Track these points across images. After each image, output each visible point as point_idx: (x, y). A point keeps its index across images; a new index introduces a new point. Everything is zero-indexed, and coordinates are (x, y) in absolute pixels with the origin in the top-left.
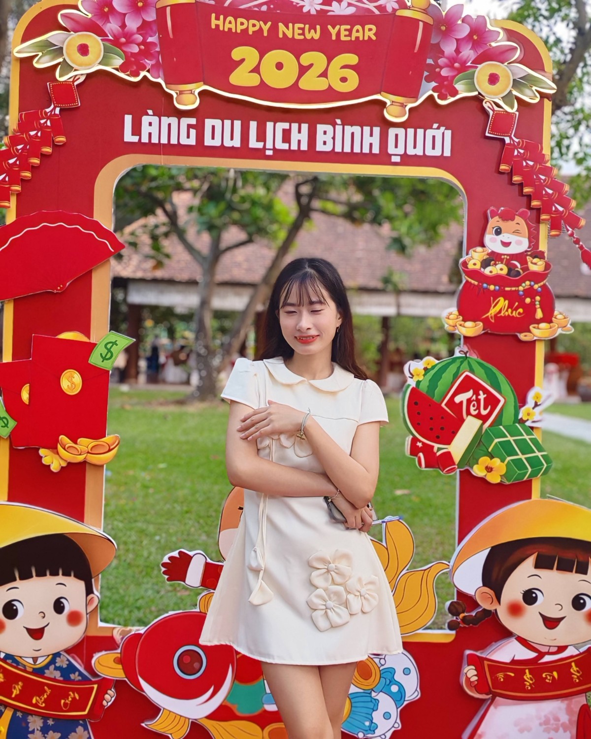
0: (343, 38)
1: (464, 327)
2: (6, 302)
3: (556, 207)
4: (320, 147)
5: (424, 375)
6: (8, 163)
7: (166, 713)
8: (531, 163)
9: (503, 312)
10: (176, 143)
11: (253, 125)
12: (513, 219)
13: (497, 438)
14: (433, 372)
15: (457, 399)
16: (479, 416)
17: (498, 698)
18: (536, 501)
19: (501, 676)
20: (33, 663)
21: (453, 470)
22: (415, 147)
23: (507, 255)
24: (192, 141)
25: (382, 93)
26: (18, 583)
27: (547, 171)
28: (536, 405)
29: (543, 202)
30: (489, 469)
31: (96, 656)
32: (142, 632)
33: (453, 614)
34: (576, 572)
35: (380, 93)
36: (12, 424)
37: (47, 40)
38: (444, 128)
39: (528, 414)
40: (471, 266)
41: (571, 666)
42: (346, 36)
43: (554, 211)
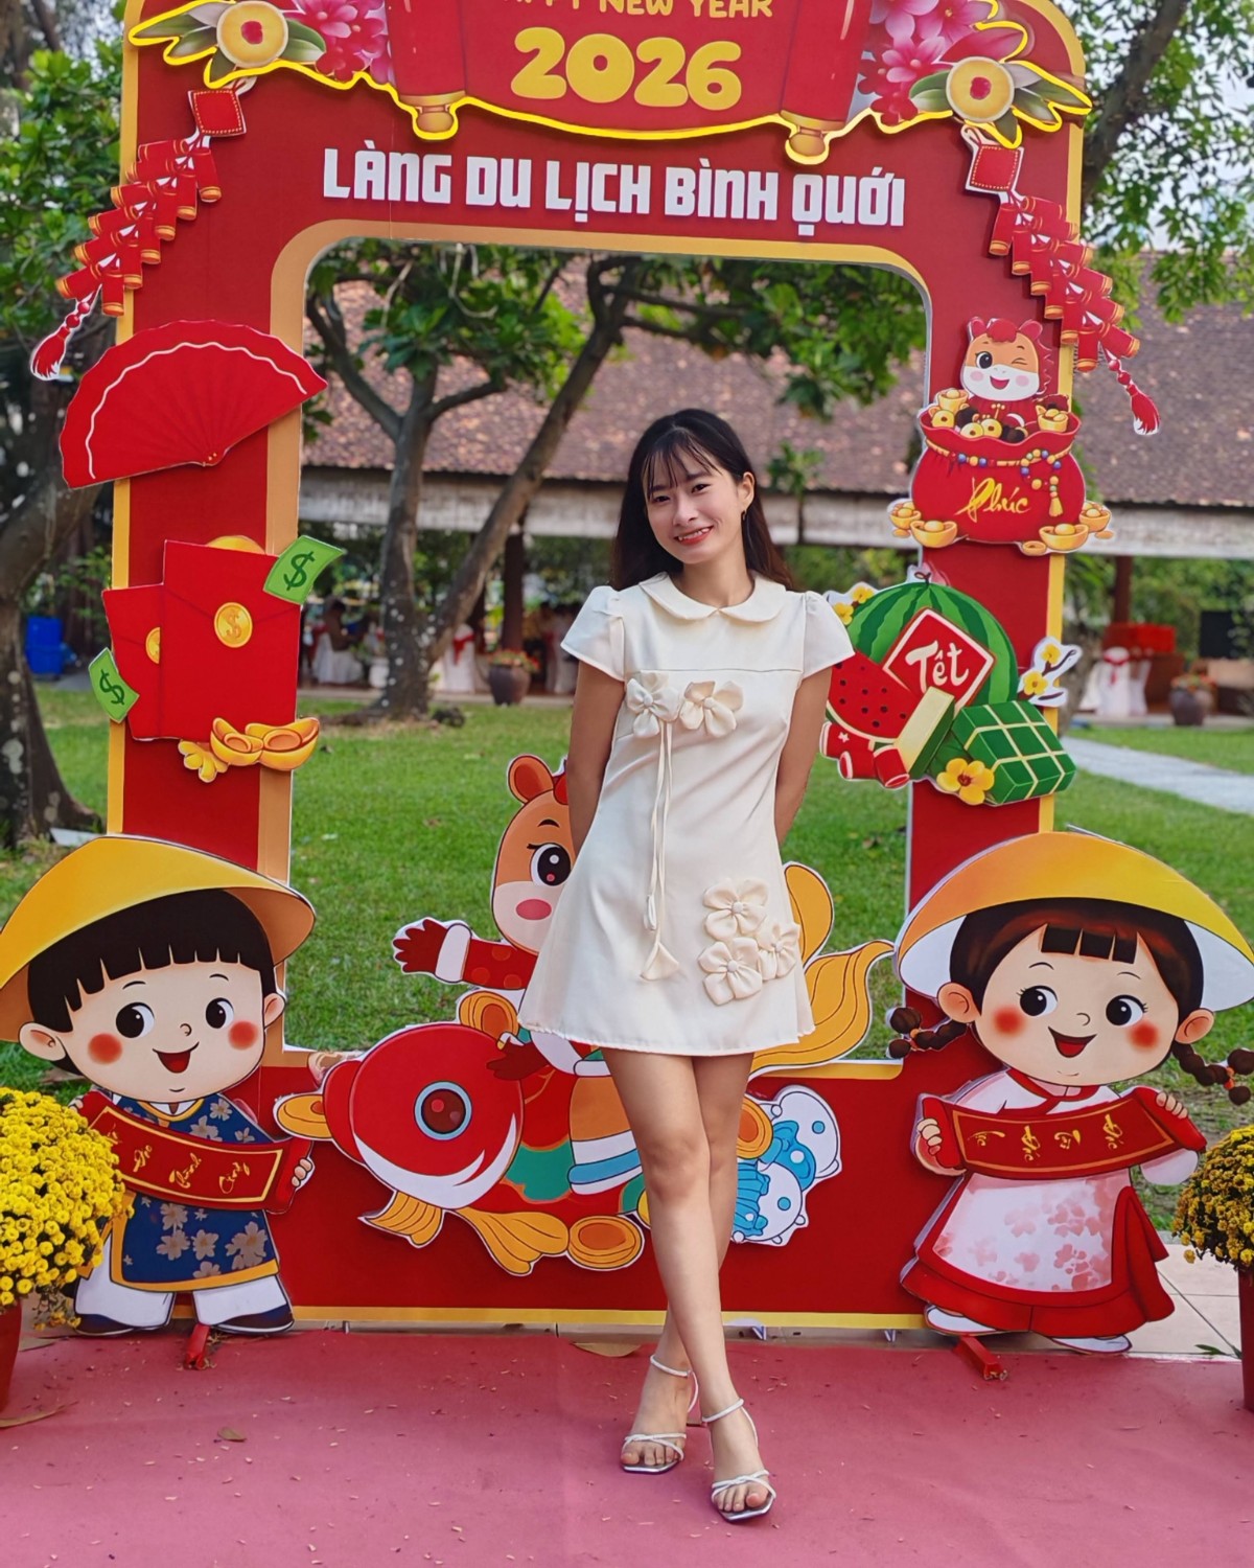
0: (714, 14)
1: (924, 530)
2: (116, 483)
3: (1088, 319)
4: (671, 209)
5: (853, 616)
6: (120, 235)
7: (401, 1199)
8: (1045, 239)
9: (992, 505)
10: (416, 199)
11: (553, 168)
12: (1012, 340)
13: (978, 726)
14: (867, 611)
15: (911, 658)
16: (948, 688)
17: (975, 1174)
18: (1045, 836)
19: (981, 1137)
20: (169, 1112)
21: (903, 781)
22: (840, 209)
23: (1002, 403)
24: (444, 197)
25: (783, 112)
26: (143, 974)
27: (1074, 253)
28: (1049, 669)
29: (1066, 307)
30: (965, 780)
31: (279, 1102)
32: (361, 1059)
33: (900, 1031)
34: (1115, 959)
35: (779, 112)
36: (131, 697)
37: (188, 16)
38: (892, 175)
39: (1035, 684)
40: (937, 423)
41: (1105, 1121)
42: (718, 9)
43: (1086, 325)
